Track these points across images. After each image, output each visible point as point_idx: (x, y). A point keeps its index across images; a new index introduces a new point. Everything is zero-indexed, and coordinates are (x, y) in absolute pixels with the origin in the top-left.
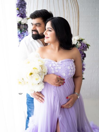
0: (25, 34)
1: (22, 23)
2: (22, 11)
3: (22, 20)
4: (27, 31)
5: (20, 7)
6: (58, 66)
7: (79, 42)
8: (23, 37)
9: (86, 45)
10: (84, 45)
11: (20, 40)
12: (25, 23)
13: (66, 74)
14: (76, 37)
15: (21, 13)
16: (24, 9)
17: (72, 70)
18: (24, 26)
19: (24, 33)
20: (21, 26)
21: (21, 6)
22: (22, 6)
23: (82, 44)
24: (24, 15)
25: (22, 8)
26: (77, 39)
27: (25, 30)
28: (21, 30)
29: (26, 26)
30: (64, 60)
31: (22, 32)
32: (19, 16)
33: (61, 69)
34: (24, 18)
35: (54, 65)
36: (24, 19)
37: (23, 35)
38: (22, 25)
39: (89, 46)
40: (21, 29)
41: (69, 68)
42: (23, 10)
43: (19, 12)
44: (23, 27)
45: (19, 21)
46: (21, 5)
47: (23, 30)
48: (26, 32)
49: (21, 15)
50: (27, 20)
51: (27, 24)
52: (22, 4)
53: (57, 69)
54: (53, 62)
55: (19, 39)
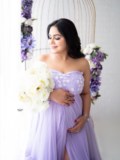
0: (28, 39)
1: (26, 25)
2: (27, 11)
3: (26, 21)
4: (31, 36)
5: (24, 5)
6: (66, 78)
7: (95, 51)
8: (26, 42)
9: (103, 54)
10: (101, 55)
11: (22, 46)
12: (29, 24)
13: (75, 89)
14: (91, 44)
15: (25, 13)
16: (30, 8)
17: (81, 84)
18: (28, 28)
19: (28, 37)
20: (25, 29)
21: (26, 4)
22: (28, 4)
23: (98, 53)
24: (28, 15)
25: (27, 7)
26: (93, 48)
27: (29, 34)
28: (24, 34)
29: (30, 29)
30: (73, 72)
31: (25, 36)
32: (23, 15)
33: (69, 83)
34: (29, 18)
35: (61, 77)
36: (29, 20)
37: (26, 39)
38: (26, 27)
39: (106, 56)
40: (24, 32)
41: (78, 81)
42: (28, 9)
43: (23, 11)
44: (27, 30)
45: (23, 21)
46: (26, 2)
47: (27, 33)
48: (29, 36)
49: (25, 15)
50: (32, 21)
51: (32, 26)
52: (28, 2)
53: (65, 83)
54: (60, 74)
55: (21, 44)
